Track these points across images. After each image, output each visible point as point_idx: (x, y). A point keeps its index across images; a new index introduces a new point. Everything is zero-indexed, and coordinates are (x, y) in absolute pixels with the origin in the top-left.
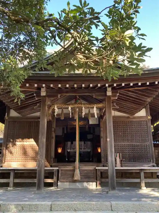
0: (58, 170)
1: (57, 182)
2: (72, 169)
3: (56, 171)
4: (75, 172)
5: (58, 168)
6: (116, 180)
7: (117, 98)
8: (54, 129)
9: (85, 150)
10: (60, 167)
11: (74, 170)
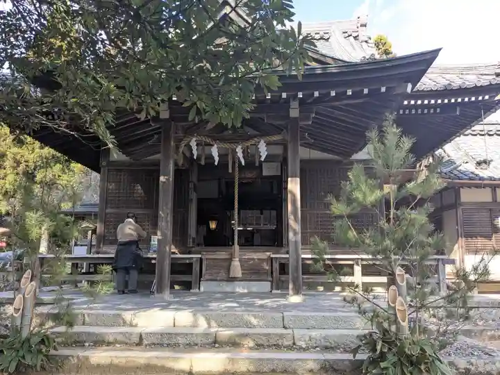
0: (201, 259)
1: (200, 281)
2: (227, 257)
3: (197, 260)
4: (233, 263)
5: (200, 256)
6: (303, 278)
7: (310, 123)
8: (194, 184)
9: (265, 226)
10: (204, 253)
11: (230, 260)
